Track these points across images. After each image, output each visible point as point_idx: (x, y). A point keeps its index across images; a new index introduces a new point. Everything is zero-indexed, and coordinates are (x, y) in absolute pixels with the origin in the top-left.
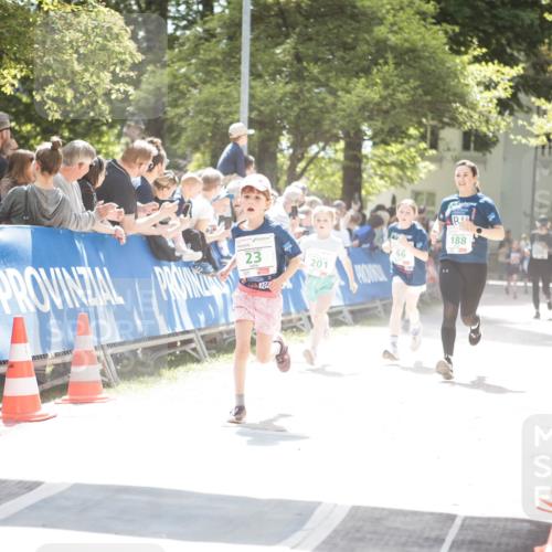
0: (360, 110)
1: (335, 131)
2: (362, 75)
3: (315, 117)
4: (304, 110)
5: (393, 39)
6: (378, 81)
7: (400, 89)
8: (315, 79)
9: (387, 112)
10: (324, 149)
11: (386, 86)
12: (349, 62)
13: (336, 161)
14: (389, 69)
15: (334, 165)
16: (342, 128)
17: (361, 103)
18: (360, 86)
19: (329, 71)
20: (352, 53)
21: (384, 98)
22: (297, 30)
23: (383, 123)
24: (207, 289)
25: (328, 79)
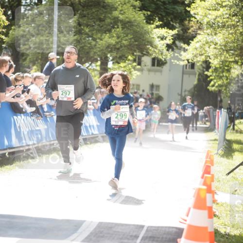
0: (106, 48)
1: (95, 57)
2: (107, 32)
3: (87, 51)
4: (82, 47)
5: (121, 17)
6: (115, 35)
7: (124, 39)
8: (87, 34)
9: (118, 49)
10: (90, 65)
11: (118, 38)
12: (102, 26)
13: (96, 70)
14: (119, 30)
15: (96, 72)
16: (99, 55)
17: (107, 45)
18: (107, 37)
19: (94, 31)
20: (103, 22)
21: (117, 43)
22: (79, 12)
23: (117, 54)
24: (37, 126)
25: (93, 34)
